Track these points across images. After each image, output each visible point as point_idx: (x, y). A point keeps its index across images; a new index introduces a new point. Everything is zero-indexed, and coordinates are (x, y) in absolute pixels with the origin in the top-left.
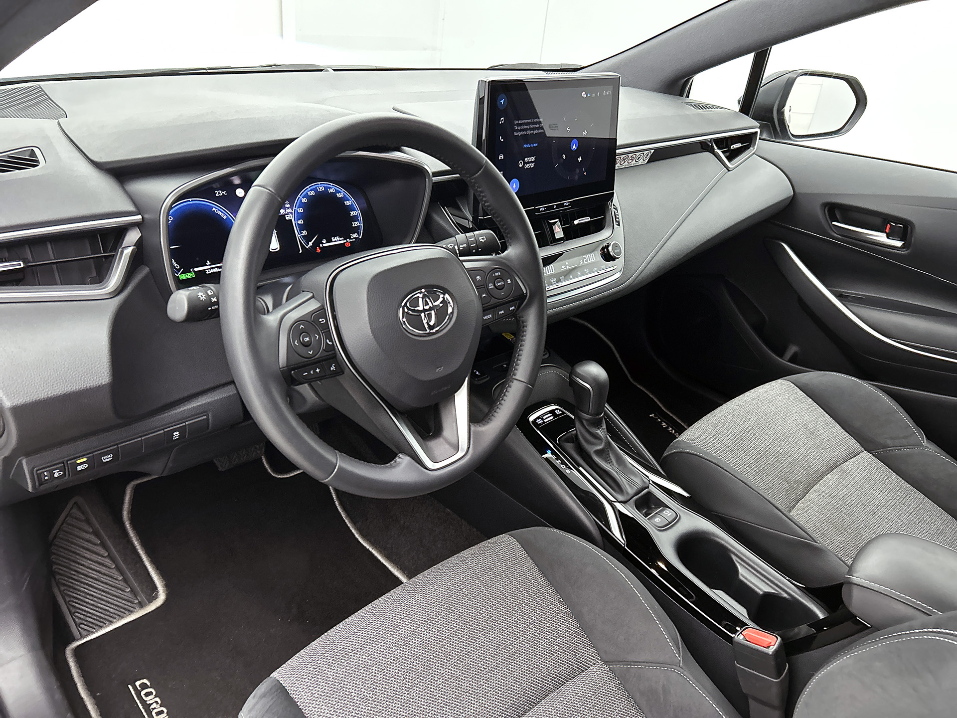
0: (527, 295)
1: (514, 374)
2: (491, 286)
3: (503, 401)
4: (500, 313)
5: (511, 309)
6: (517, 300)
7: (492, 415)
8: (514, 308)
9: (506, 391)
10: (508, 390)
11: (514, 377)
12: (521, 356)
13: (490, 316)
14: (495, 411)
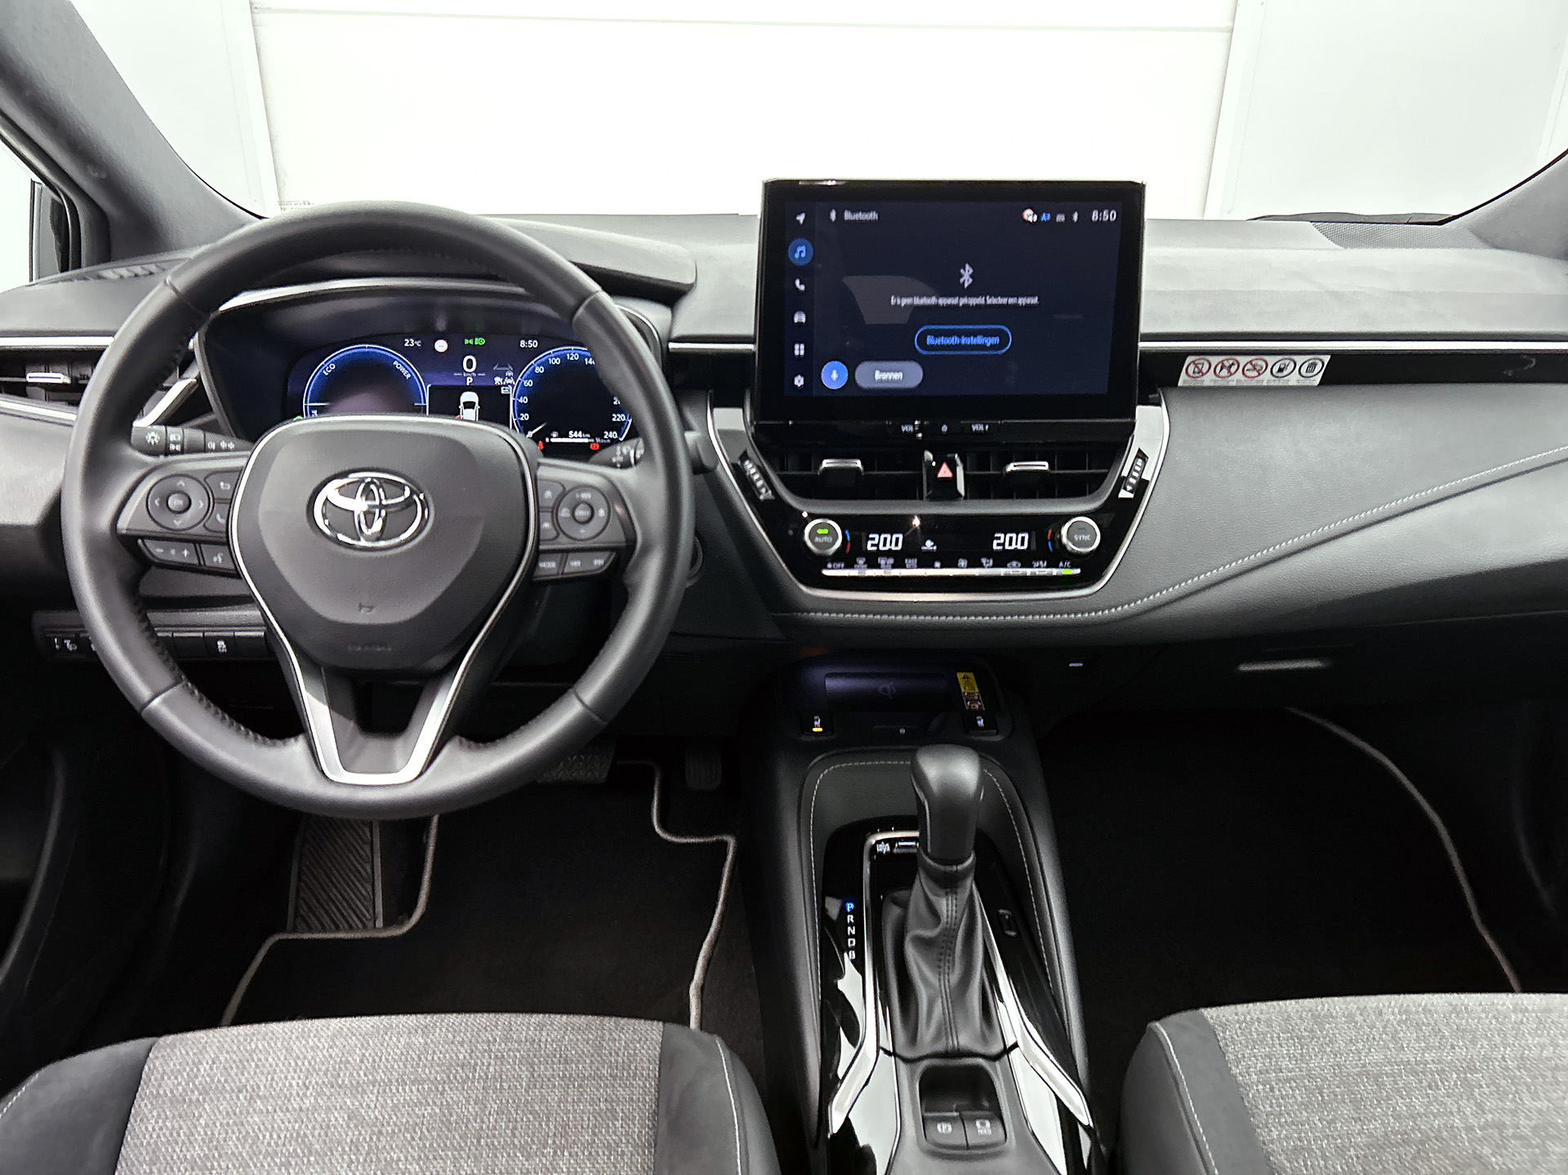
0: (635, 546)
4: (573, 563)
6: (612, 551)
13: (554, 564)
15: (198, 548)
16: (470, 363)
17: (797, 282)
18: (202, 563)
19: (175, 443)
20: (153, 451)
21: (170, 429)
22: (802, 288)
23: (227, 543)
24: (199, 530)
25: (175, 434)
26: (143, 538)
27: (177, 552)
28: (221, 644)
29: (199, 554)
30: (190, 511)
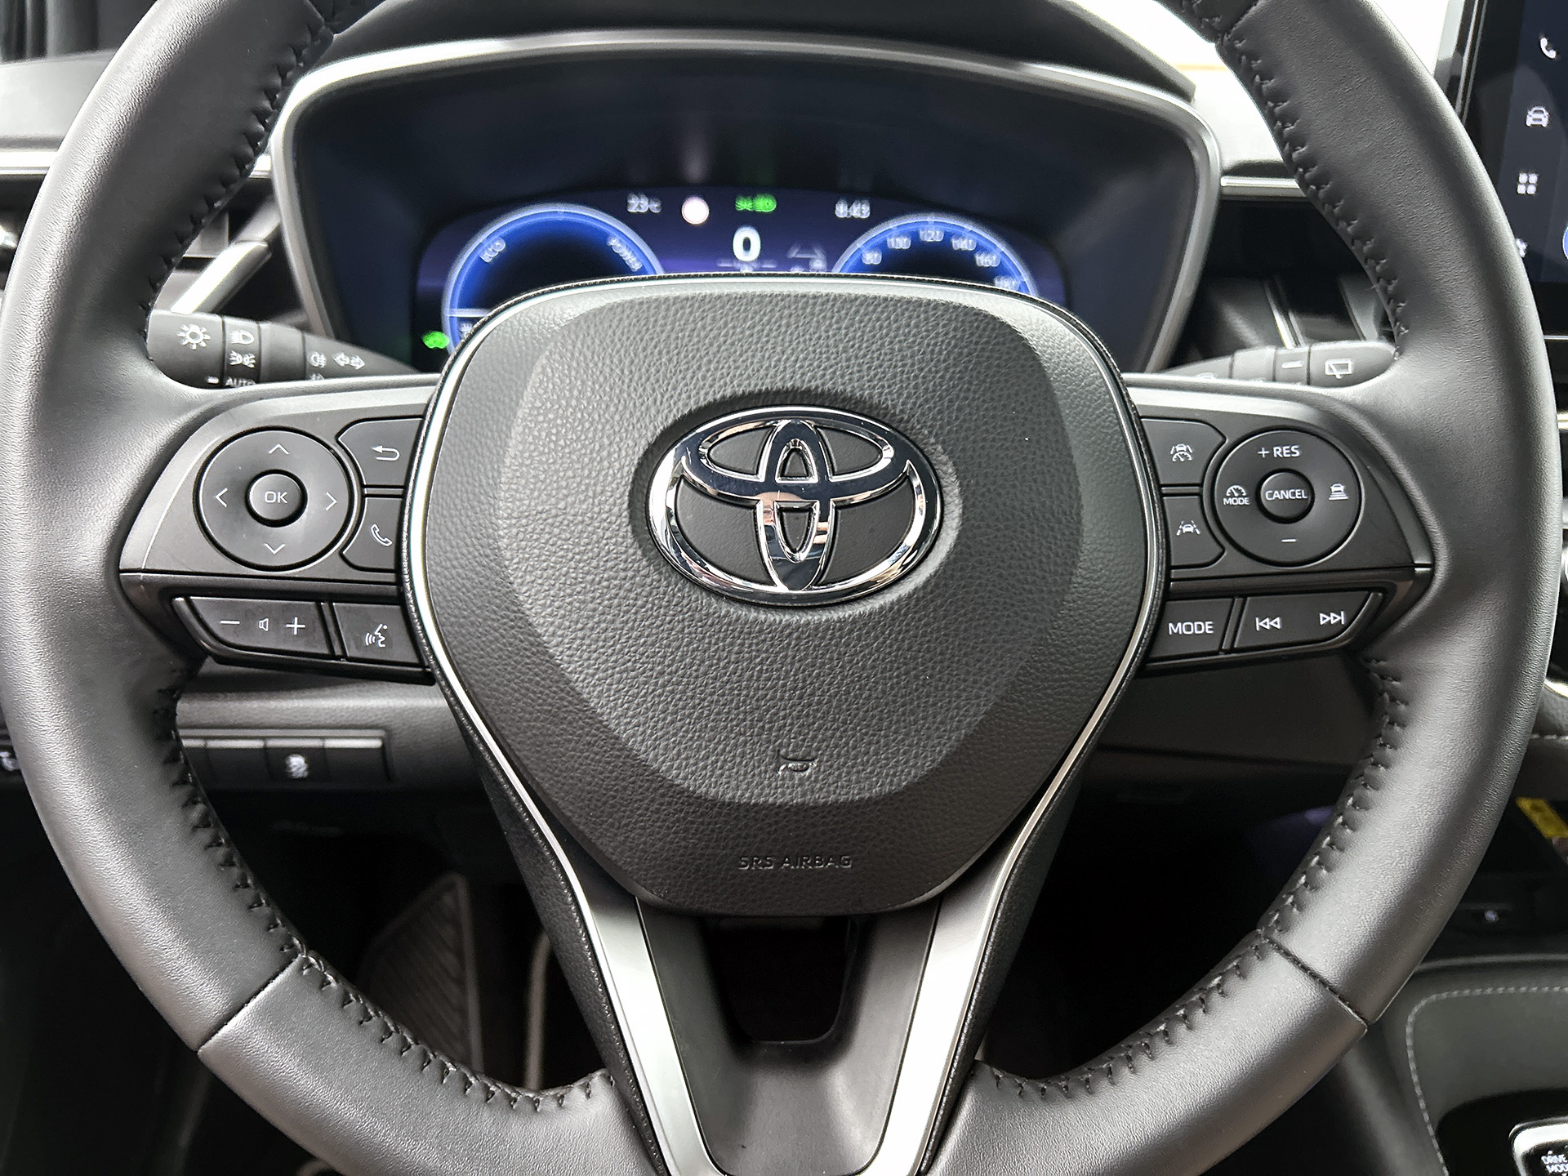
0: (1431, 576)
1: (1285, 926)
2: (1235, 497)
3: (1181, 1029)
4: (1259, 624)
5: (1324, 619)
6: (1370, 590)
7: (1110, 1071)
8: (1342, 618)
9: (1219, 986)
10: (1225, 987)
11: (1276, 935)
12: (1342, 850)
13: (1207, 627)
14: (1129, 1059)
15: (327, 612)
16: (747, 244)
17: (1544, 42)
18: (338, 651)
19: (243, 351)
20: (191, 372)
21: (229, 321)
22: (1552, 54)
23: (399, 598)
24: (328, 567)
25: (242, 333)
26: (188, 591)
27: (275, 623)
28: (297, 763)
29: (328, 628)
30: (304, 516)
